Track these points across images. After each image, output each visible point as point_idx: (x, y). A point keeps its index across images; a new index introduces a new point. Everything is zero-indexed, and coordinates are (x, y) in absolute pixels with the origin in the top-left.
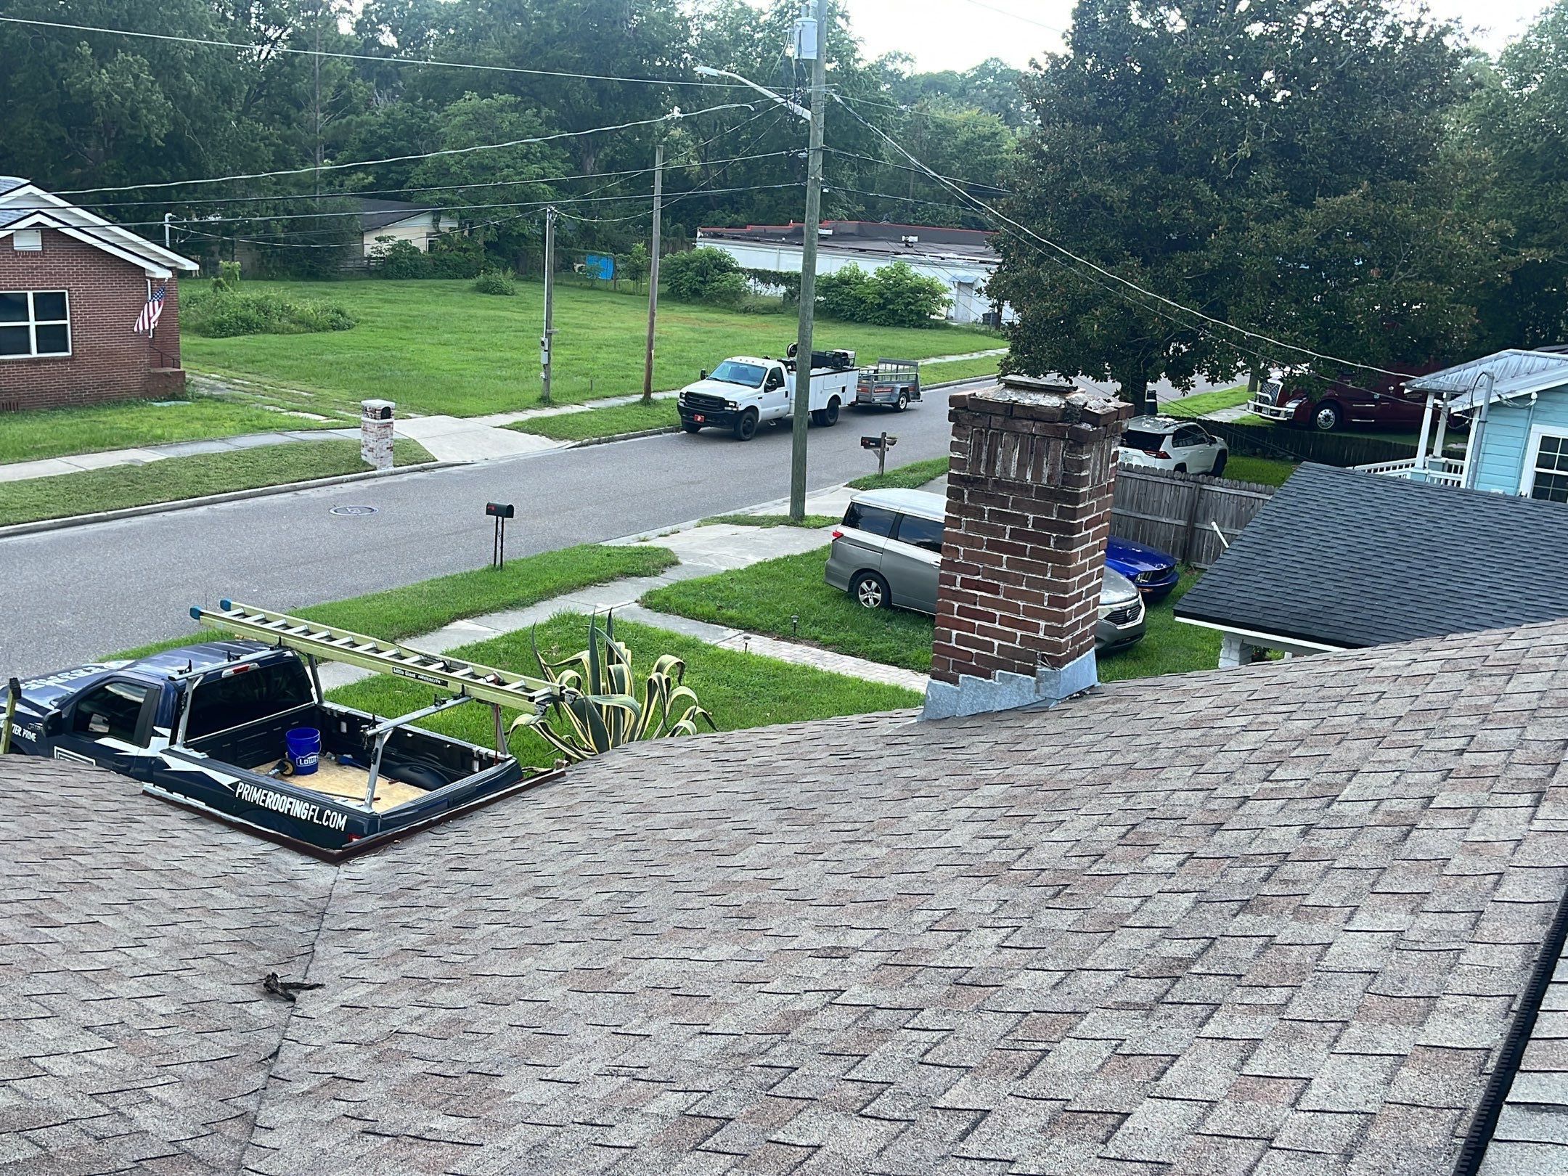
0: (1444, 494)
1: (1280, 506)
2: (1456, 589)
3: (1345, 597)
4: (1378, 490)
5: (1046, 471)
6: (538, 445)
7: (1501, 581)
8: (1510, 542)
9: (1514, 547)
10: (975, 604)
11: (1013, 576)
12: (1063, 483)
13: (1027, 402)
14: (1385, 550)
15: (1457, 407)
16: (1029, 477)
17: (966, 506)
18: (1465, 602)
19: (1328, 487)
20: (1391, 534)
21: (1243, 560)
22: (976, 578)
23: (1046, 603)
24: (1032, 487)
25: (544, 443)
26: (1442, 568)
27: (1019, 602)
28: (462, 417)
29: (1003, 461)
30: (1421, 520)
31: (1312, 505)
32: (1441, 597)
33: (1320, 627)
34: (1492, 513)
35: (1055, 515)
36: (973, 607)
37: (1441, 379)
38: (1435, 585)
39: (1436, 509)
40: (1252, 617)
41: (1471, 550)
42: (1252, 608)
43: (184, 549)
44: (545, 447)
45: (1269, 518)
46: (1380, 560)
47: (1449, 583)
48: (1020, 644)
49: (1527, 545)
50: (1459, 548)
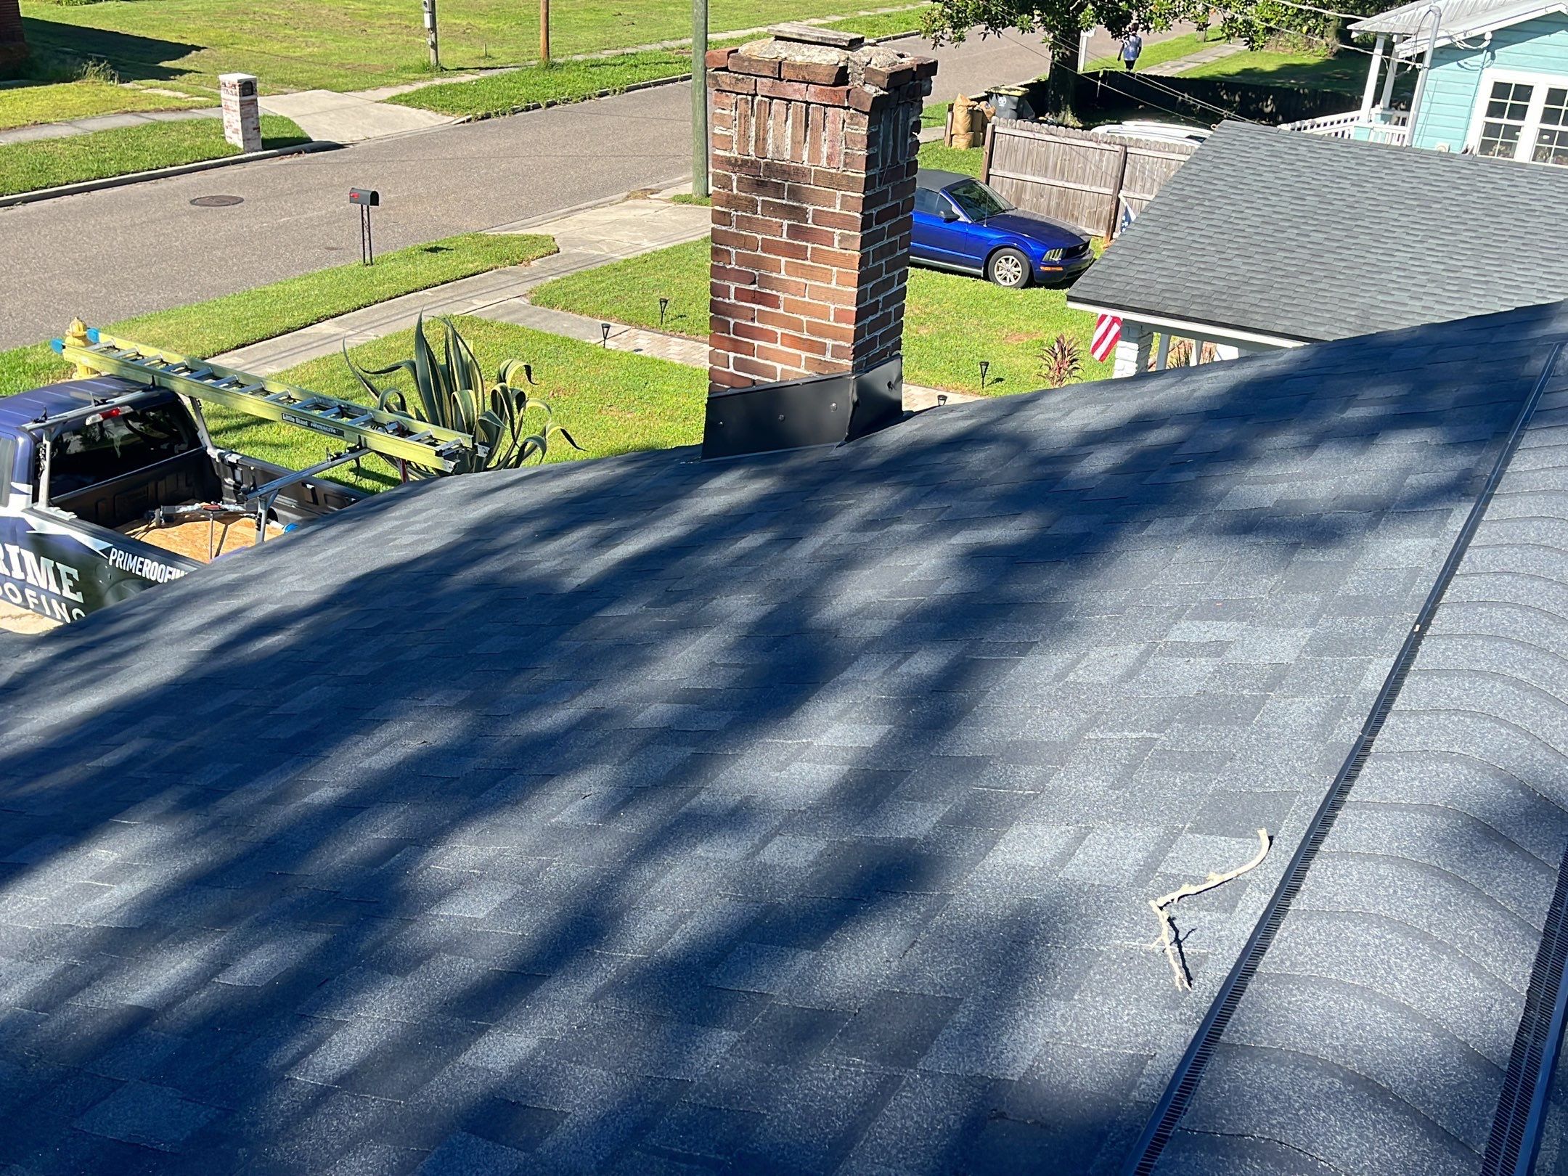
0: (1374, 153)
1: (1192, 172)
2: (1374, 262)
3: (1253, 275)
4: (1302, 150)
5: (825, 149)
6: (424, 120)
7: (1424, 251)
8: (1439, 206)
9: (1443, 212)
10: (753, 320)
11: (793, 284)
12: (846, 165)
13: (799, 59)
14: (1303, 220)
15: (1403, 51)
16: (805, 157)
17: (735, 197)
18: (1382, 276)
19: (1246, 149)
20: (1311, 200)
21: (1147, 236)
22: (753, 287)
23: (832, 318)
24: (810, 170)
25: (431, 118)
26: (1364, 239)
27: (802, 317)
28: (342, 92)
29: (775, 138)
30: (1346, 184)
31: (1228, 171)
32: (1357, 272)
33: (1223, 311)
34: (1420, 173)
35: (838, 207)
36: (750, 324)
37: (1392, 20)
38: (1352, 258)
39: (1363, 170)
40: (1152, 301)
41: (1396, 217)
42: (1152, 291)
43: (23, 249)
44: (433, 123)
45: (1180, 186)
46: (1296, 231)
47: (1368, 255)
48: (806, 368)
49: (1457, 209)
50: (1382, 215)
